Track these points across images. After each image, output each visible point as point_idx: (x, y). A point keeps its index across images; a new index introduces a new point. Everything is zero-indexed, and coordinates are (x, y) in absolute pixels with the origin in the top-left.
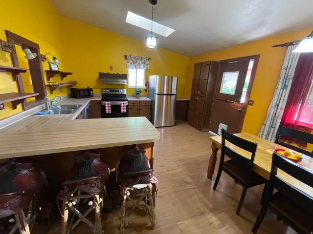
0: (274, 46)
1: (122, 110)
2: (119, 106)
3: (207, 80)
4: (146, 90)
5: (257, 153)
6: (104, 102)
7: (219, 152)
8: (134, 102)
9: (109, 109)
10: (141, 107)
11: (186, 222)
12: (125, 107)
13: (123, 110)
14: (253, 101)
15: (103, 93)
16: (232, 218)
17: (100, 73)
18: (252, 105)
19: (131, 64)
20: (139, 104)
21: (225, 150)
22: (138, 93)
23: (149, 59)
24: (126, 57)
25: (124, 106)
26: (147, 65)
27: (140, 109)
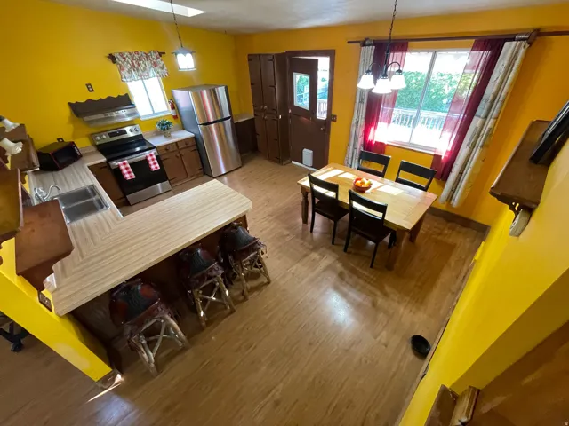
0: (349, 42)
1: (153, 167)
2: (145, 161)
3: (274, 87)
4: (175, 117)
5: (339, 192)
6: (115, 163)
7: (310, 195)
8: (166, 147)
9: (129, 173)
10: (183, 152)
11: (295, 267)
12: (156, 161)
13: (155, 166)
14: (335, 116)
15: (97, 143)
16: (329, 248)
17: (70, 104)
18: (335, 121)
19: (129, 71)
20: (176, 148)
21: (315, 194)
22: (164, 127)
23: (161, 54)
24: (112, 58)
25: (153, 160)
26: (162, 68)
27: (181, 155)
